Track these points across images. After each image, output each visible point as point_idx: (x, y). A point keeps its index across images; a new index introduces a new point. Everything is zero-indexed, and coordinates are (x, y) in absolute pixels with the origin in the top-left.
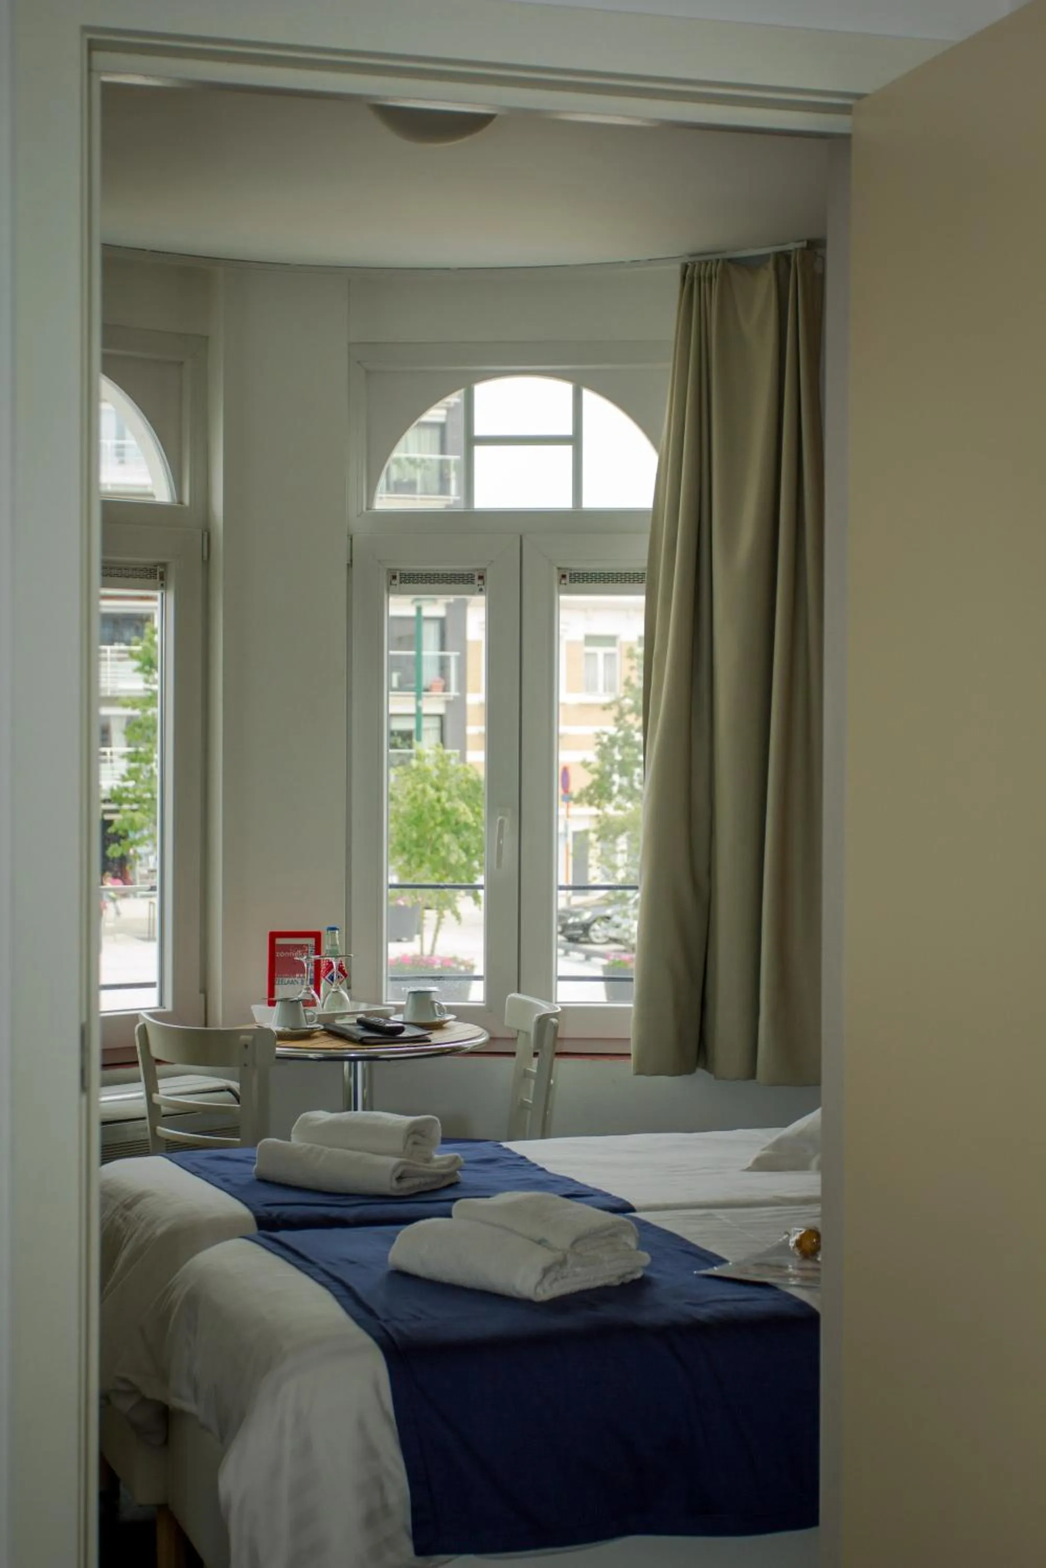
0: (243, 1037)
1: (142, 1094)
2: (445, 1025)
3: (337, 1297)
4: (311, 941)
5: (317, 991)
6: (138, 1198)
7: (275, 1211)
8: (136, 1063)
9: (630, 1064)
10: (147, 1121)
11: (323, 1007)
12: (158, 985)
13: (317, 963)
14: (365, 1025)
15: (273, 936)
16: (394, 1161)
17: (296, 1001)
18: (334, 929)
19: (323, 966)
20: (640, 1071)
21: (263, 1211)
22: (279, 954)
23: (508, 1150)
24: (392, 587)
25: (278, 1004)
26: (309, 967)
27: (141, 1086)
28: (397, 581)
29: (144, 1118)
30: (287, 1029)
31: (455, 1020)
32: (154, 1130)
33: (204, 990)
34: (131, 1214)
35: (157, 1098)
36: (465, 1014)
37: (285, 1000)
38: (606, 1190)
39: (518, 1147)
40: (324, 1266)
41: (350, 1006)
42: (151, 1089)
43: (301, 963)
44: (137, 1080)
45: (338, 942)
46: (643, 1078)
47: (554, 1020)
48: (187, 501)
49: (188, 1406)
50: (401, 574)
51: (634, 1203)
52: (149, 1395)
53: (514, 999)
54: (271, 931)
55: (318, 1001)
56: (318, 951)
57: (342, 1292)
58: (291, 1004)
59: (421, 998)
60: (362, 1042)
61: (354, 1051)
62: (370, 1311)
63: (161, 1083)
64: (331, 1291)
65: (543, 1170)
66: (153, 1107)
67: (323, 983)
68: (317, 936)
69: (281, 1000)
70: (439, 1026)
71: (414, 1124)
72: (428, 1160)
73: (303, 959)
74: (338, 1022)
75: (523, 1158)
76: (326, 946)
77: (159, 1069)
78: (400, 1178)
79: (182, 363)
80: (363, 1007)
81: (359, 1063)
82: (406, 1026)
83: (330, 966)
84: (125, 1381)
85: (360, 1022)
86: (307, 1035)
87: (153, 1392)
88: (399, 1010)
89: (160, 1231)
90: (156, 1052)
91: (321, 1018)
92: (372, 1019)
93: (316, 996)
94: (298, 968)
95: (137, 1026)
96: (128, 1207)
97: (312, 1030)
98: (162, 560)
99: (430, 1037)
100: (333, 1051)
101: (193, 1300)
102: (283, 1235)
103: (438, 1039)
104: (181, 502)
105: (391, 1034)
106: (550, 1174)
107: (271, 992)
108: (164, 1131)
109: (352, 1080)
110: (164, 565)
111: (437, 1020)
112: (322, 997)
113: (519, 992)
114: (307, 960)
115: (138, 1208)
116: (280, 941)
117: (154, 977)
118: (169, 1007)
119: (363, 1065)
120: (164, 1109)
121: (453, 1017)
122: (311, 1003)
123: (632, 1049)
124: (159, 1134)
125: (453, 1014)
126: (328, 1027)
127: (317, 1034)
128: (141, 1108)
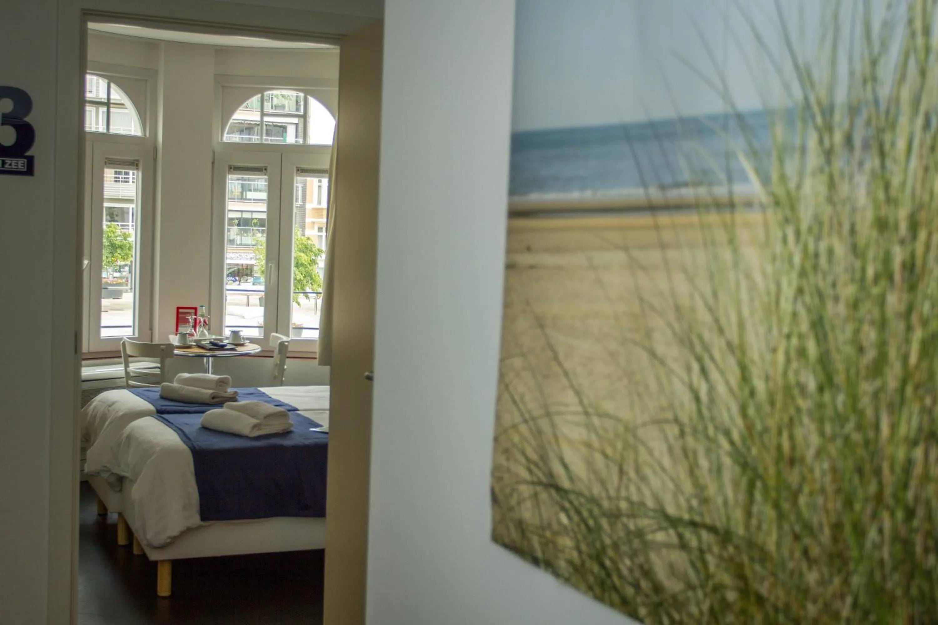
0: (162, 347)
1: (123, 368)
2: (245, 345)
3: (179, 434)
4: (193, 311)
5: (195, 330)
6: (114, 403)
7: (164, 408)
8: (121, 357)
9: (316, 361)
10: (125, 379)
11: (197, 337)
12: (132, 327)
13: (195, 320)
14: (212, 343)
15: (178, 308)
16: (211, 391)
17: (185, 334)
18: (202, 306)
19: (198, 321)
20: (320, 364)
21: (159, 408)
22: (180, 316)
23: (259, 391)
24: (230, 172)
25: (178, 335)
26: (191, 321)
27: (123, 365)
28: (232, 170)
29: (124, 378)
30: (181, 345)
31: (249, 343)
32: (127, 382)
33: (151, 329)
34: (110, 408)
35: (129, 369)
36: (253, 341)
37: (181, 333)
38: (290, 404)
39: (263, 390)
40: (177, 425)
41: (208, 336)
42: (127, 366)
43: (188, 319)
44: (121, 363)
45: (204, 311)
46: (320, 366)
47: (286, 344)
48: (148, 135)
49: (126, 474)
50: (234, 167)
51: (299, 408)
52: (114, 472)
53: (273, 336)
54: (177, 307)
55: (195, 334)
56: (196, 314)
57: (180, 432)
58: (183, 336)
59: (235, 334)
60: (210, 350)
61: (209, 354)
62: (189, 439)
63: (131, 365)
64: (177, 433)
65: (270, 397)
66: (127, 373)
67: (198, 327)
68: (195, 309)
69: (179, 333)
70: (242, 345)
71: (220, 379)
72: (226, 392)
73: (190, 317)
74: (203, 342)
75: (264, 393)
76: (199, 313)
77: (130, 359)
78: (213, 398)
79: (146, 80)
80: (214, 337)
81: (210, 358)
82: (227, 344)
83: (200, 322)
84: (105, 467)
85: (211, 342)
86: (189, 347)
87: (116, 471)
88: (227, 338)
89: (120, 414)
90: (129, 352)
91: (196, 341)
92: (216, 342)
93: (194, 332)
94: (187, 321)
95: (121, 342)
96: (110, 406)
97: (192, 345)
98: (136, 158)
99: (237, 349)
100: (198, 353)
101: (129, 437)
102: (165, 416)
103: (240, 350)
104: (145, 136)
105: (222, 347)
106: (273, 399)
107: (177, 330)
108: (132, 382)
109: (207, 366)
110: (138, 161)
111: (242, 342)
112: (197, 332)
113: (277, 332)
114: (191, 318)
115: (113, 407)
116: (181, 310)
117: (131, 324)
118: (137, 335)
119: (212, 359)
120: (132, 374)
121: (249, 341)
122: (192, 335)
123: (317, 356)
124: (130, 384)
125: (249, 340)
126: (198, 344)
127: (193, 347)
128: (123, 374)
